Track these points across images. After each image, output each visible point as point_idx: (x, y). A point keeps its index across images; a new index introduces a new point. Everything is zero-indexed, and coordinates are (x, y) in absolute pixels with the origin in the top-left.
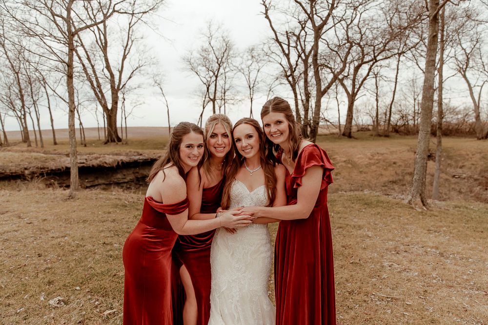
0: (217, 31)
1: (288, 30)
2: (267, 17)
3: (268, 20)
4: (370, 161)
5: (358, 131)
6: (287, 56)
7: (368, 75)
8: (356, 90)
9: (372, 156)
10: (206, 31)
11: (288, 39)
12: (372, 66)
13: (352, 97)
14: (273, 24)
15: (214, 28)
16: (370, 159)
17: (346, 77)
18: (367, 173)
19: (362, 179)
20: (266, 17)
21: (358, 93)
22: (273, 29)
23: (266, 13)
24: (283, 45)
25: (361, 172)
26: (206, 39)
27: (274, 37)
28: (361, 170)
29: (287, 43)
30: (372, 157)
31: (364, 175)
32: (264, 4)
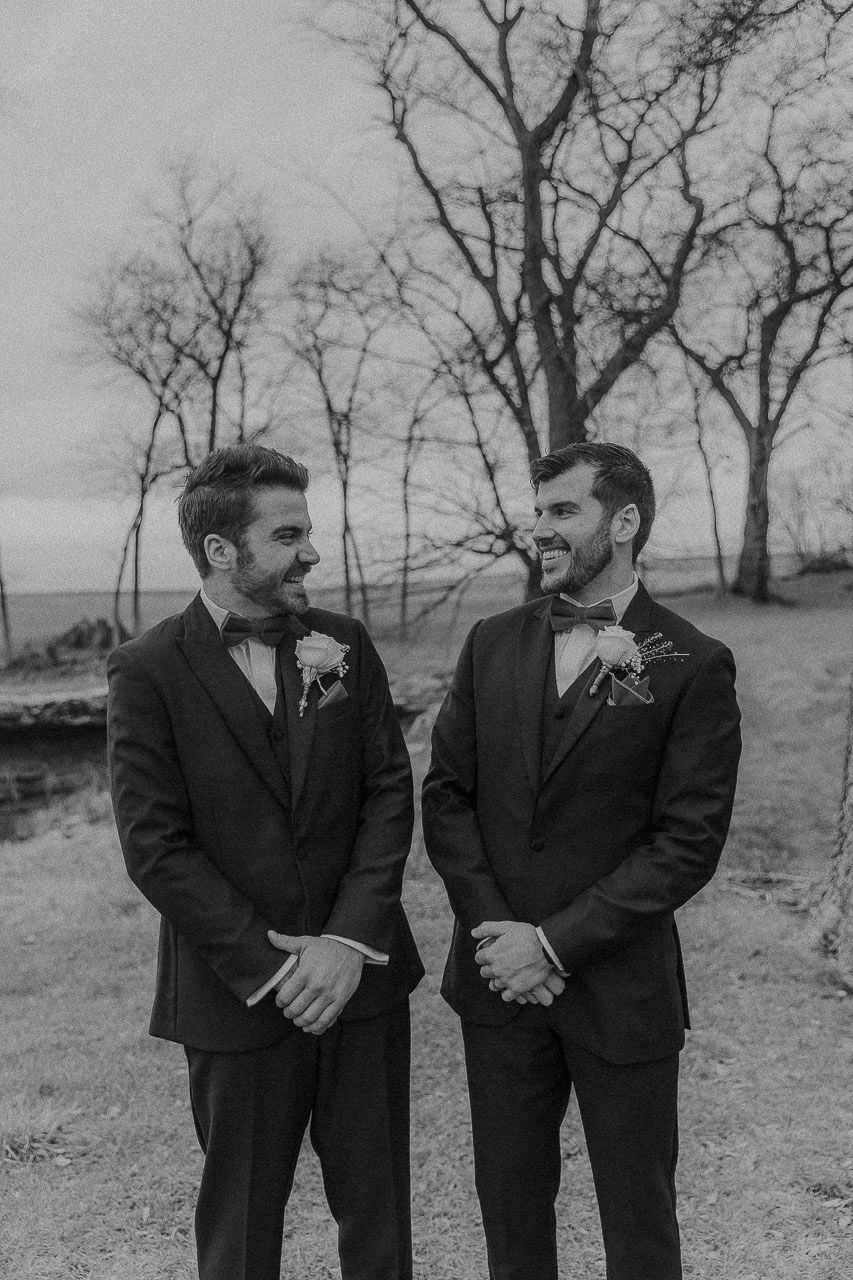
0: (211, 200)
1: (483, 181)
2: (401, 137)
3: (402, 149)
4: (820, 696)
5: (803, 573)
6: (490, 283)
7: (816, 346)
8: (774, 409)
9: (828, 671)
10: (168, 200)
11: (488, 217)
12: (827, 309)
13: (762, 438)
14: (424, 163)
15: (199, 189)
16: (821, 687)
17: (739, 358)
18: (805, 748)
19: (781, 776)
20: (397, 138)
21: (785, 418)
22: (427, 183)
23: (398, 124)
24: (469, 242)
25: (777, 746)
26: (168, 234)
27: (436, 214)
28: (779, 736)
29: (485, 232)
30: (827, 678)
31: (793, 759)
32: (384, 86)
